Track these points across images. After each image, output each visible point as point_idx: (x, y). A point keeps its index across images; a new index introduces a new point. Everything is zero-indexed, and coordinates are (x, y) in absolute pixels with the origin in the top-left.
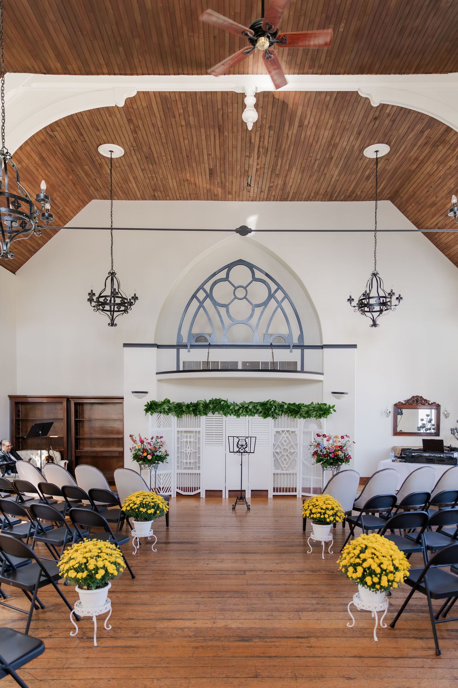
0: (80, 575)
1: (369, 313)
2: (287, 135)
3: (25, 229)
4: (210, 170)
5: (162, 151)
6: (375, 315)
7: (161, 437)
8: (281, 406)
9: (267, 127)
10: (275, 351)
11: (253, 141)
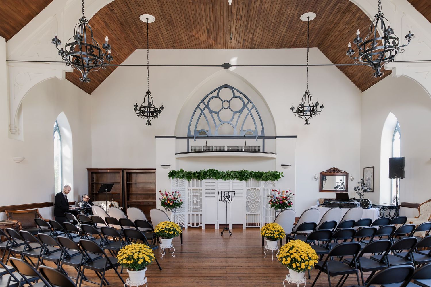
0: (129, 262)
1: (304, 116)
2: (254, 7)
3: (97, 65)
4: (207, 30)
5: (178, 18)
6: (307, 117)
7: (178, 192)
8: (251, 173)
9: (241, 3)
10: (247, 140)
11: (233, 11)
